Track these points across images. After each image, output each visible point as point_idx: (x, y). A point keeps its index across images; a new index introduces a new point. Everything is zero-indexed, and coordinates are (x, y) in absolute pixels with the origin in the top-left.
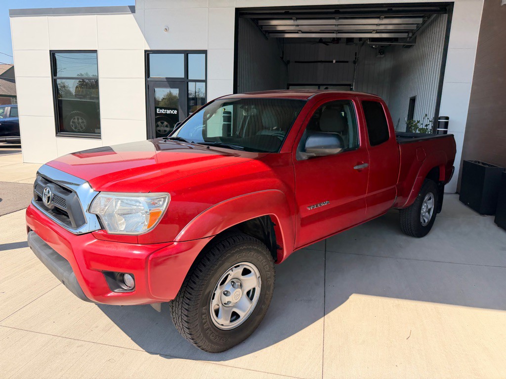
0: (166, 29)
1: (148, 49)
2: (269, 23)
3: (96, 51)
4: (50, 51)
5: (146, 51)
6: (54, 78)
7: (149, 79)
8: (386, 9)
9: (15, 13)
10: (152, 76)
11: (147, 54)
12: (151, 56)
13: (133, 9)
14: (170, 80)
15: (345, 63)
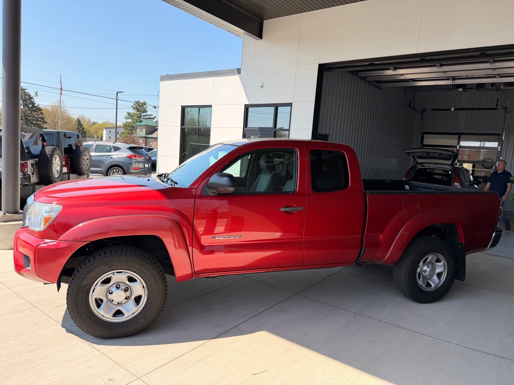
0: (261, 86)
1: (248, 103)
2: (383, 73)
3: (211, 106)
4: (182, 106)
5: (245, 105)
6: (183, 127)
7: (245, 129)
8: (478, 53)
9: (163, 78)
10: (249, 125)
11: (247, 108)
12: (250, 109)
13: (239, 71)
14: (261, 129)
15: (493, 111)
